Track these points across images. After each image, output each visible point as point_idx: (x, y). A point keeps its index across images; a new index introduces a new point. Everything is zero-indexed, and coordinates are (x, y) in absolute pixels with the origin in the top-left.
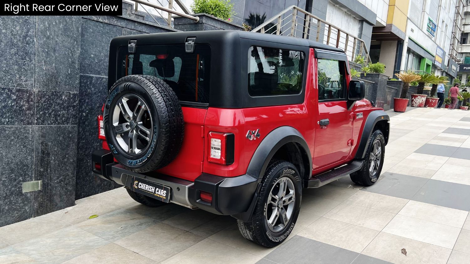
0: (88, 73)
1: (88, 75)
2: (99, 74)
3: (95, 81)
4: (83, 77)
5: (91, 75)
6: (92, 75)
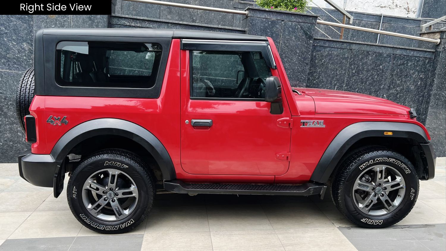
0: (122, 67)
1: (122, 68)
2: (132, 67)
3: (128, 73)
4: (117, 70)
5: (124, 68)
6: (126, 68)
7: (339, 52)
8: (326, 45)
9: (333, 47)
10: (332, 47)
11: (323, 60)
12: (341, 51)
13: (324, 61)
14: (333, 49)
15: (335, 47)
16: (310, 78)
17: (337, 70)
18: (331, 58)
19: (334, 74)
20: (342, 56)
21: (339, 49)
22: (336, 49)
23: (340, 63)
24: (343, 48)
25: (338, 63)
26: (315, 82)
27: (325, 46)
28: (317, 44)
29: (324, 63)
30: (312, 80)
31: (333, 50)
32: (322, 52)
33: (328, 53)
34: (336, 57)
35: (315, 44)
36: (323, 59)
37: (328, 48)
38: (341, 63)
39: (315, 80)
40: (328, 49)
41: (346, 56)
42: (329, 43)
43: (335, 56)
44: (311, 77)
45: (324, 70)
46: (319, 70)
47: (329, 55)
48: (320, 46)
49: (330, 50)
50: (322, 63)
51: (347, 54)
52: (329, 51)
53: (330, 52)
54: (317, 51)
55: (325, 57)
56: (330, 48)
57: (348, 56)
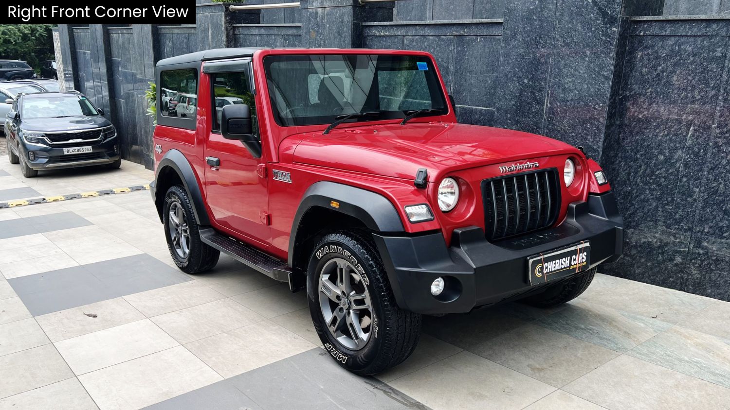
7: (699, 46)
8: (666, 31)
9: (684, 34)
10: (683, 36)
11: (660, 68)
12: (705, 43)
13: (662, 68)
14: (684, 39)
15: (689, 34)
16: (631, 107)
17: (694, 87)
18: (680, 60)
19: (686, 97)
20: (708, 53)
21: (699, 40)
22: (692, 39)
23: (702, 73)
24: (709, 34)
25: (698, 71)
26: (640, 116)
27: (664, 34)
28: (644, 33)
29: (663, 73)
30: (634, 112)
31: (682, 43)
32: (656, 48)
33: (672, 50)
34: (692, 59)
35: (640, 32)
36: (659, 65)
37: (673, 39)
38: (705, 70)
39: (641, 113)
40: (671, 41)
41: (719, 54)
42: (672, 27)
43: (689, 55)
44: (633, 106)
45: (661, 89)
46: (650, 89)
47: (673, 54)
48: (653, 36)
49: (676, 43)
50: (658, 75)
51: (719, 49)
52: (673, 45)
53: (677, 48)
54: (646, 47)
55: (665, 60)
56: (677, 38)
57: (722, 53)
